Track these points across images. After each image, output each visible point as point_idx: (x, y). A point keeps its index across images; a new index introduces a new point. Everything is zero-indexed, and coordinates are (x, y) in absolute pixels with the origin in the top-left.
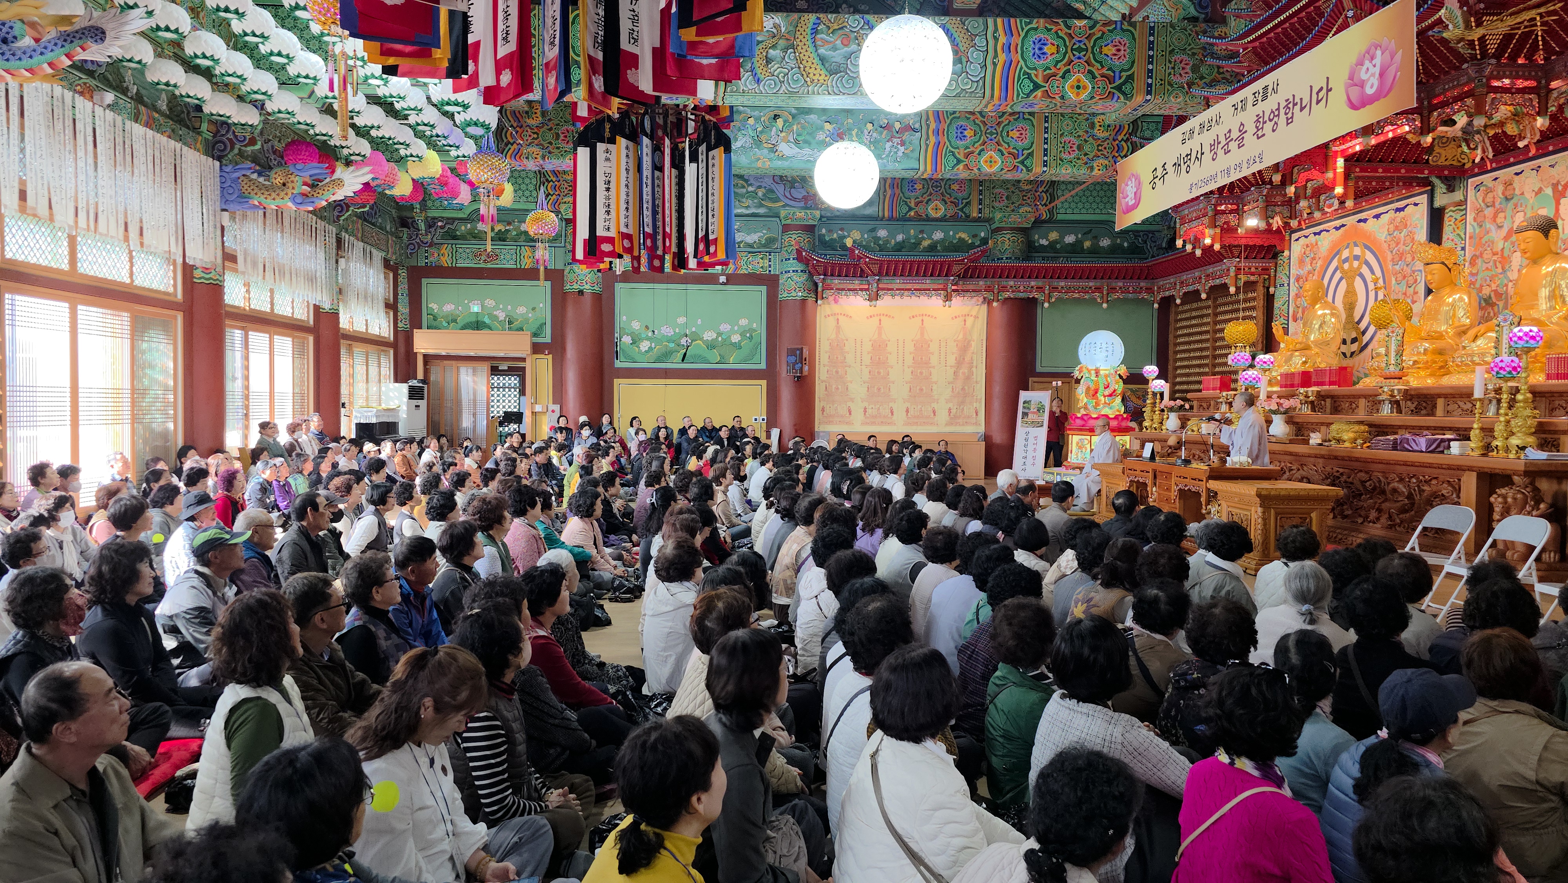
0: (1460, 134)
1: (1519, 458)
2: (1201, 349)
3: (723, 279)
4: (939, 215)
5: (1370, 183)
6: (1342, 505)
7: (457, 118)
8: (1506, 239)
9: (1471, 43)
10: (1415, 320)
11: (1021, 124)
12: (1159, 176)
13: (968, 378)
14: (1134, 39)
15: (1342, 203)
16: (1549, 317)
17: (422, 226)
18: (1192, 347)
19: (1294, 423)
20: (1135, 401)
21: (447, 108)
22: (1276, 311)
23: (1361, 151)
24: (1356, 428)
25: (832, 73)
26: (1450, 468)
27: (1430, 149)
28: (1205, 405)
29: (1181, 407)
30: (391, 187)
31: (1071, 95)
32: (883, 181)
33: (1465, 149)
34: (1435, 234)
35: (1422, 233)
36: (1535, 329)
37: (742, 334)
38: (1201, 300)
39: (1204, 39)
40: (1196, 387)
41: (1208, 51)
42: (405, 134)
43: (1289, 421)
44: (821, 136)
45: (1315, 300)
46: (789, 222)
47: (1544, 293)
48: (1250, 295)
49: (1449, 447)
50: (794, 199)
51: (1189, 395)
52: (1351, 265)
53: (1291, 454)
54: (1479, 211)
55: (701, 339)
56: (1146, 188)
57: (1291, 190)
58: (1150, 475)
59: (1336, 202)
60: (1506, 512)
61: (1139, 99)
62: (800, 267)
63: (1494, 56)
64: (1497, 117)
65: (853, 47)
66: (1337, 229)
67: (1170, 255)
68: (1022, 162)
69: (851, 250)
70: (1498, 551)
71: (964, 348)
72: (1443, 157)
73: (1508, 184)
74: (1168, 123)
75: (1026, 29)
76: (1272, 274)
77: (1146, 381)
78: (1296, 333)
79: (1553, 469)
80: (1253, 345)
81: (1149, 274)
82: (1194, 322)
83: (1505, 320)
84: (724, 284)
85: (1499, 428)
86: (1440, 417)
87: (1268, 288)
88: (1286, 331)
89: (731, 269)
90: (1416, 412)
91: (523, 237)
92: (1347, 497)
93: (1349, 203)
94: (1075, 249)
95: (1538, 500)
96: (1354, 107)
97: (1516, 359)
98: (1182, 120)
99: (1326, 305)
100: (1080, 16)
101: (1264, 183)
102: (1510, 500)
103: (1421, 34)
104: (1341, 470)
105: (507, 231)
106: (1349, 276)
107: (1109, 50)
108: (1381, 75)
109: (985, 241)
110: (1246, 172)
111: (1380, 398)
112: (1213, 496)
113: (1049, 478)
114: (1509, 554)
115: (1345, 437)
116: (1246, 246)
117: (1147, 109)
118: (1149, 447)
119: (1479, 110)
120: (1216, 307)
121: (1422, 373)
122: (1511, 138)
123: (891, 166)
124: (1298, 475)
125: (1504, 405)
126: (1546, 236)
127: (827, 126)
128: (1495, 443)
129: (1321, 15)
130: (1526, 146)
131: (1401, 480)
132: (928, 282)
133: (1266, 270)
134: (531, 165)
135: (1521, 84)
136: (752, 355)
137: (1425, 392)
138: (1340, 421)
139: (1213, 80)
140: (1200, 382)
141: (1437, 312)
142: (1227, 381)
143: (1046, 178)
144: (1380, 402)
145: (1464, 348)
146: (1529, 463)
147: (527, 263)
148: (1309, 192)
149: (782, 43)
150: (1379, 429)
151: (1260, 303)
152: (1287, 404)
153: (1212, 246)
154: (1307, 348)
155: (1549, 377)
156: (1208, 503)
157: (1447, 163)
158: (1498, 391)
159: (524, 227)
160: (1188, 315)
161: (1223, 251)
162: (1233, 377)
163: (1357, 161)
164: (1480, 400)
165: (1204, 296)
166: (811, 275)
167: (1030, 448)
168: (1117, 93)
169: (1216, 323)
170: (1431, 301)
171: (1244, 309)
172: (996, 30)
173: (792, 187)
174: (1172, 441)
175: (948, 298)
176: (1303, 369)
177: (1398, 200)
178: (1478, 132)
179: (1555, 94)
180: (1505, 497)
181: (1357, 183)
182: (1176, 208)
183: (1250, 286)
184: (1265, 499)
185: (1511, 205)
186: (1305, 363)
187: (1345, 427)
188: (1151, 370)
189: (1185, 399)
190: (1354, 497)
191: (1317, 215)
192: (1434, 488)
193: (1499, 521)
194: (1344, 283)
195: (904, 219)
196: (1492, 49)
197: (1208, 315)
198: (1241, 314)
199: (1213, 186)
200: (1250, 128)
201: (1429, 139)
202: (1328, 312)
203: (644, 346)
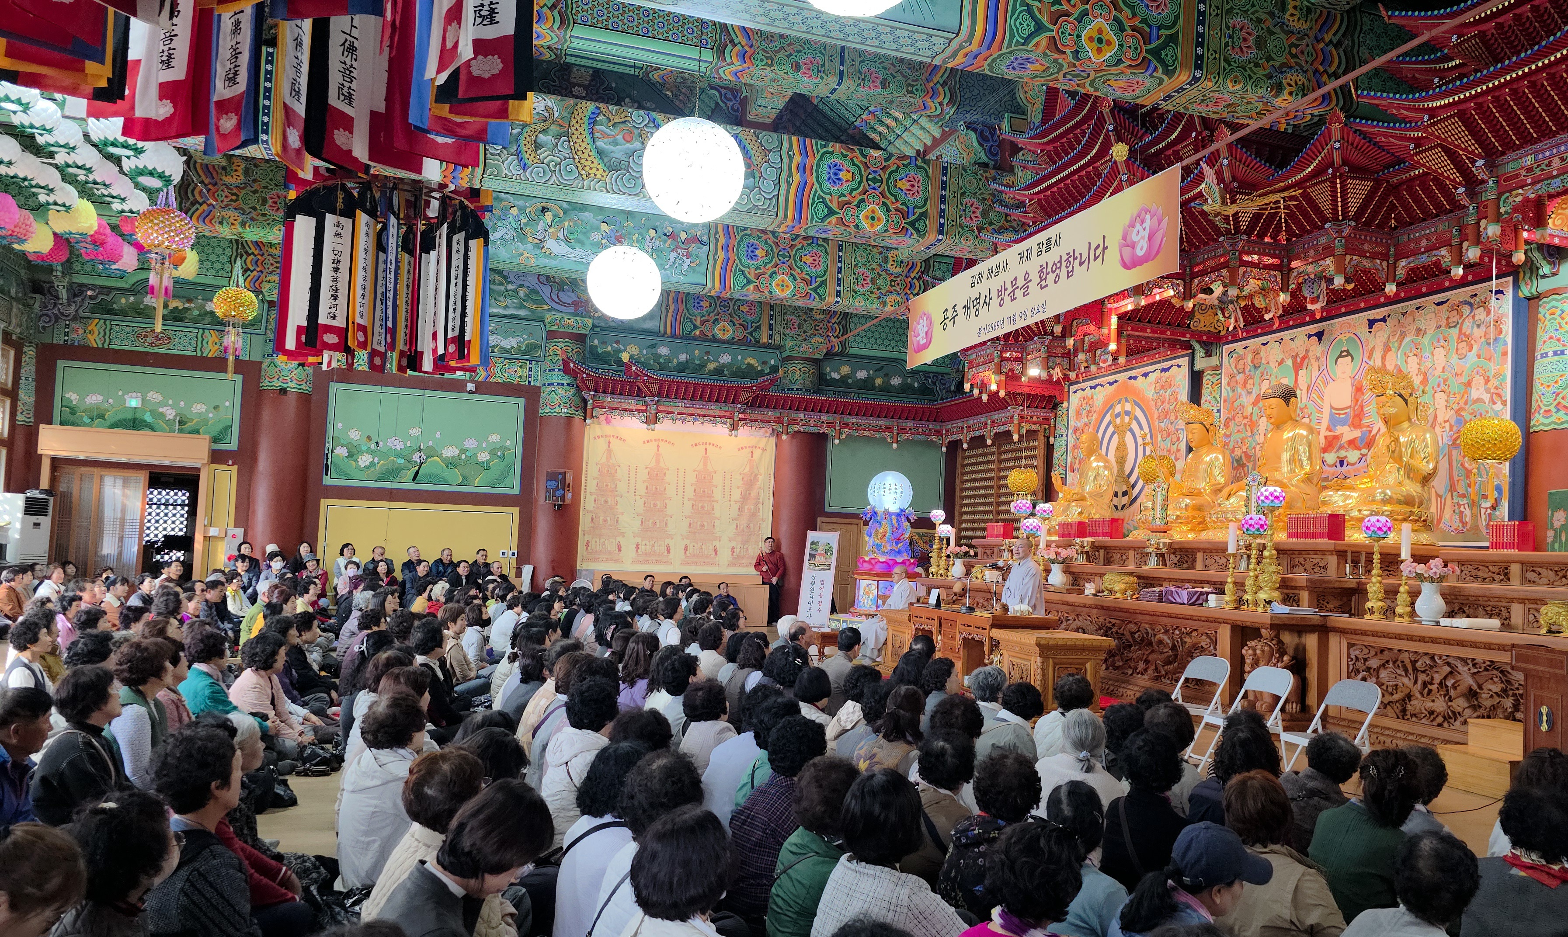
0: (1216, 302)
1: (1266, 611)
2: (985, 496)
3: (470, 387)
4: (727, 336)
5: (1140, 342)
6: (1113, 656)
7: (127, 165)
8: (1255, 404)
9: (1226, 218)
10: (1178, 476)
11: (814, 249)
12: (949, 317)
13: (754, 515)
14: (927, 176)
15: (1115, 359)
16: (1290, 480)
17: (64, 294)
18: (978, 492)
19: (1071, 573)
20: (922, 546)
21: (112, 150)
22: (1055, 462)
23: (1133, 311)
24: (1127, 579)
25: (611, 169)
26: (1208, 620)
27: (1191, 314)
28: (988, 552)
29: (966, 554)
30: (21, 241)
31: (865, 225)
32: (666, 293)
33: (1221, 317)
34: (1195, 396)
35: (1184, 394)
36: (1279, 489)
37: (492, 453)
38: (986, 446)
39: (994, 186)
40: (980, 534)
41: (996, 198)
42: (52, 178)
43: (1067, 571)
44: (597, 237)
45: (1090, 453)
46: (555, 328)
47: (1286, 456)
48: (1031, 444)
49: (1207, 600)
50: (563, 304)
51: (974, 542)
52: (1122, 420)
53: (1067, 604)
54: (1232, 377)
55: (440, 456)
56: (937, 328)
57: (1070, 342)
58: (936, 622)
59: (1110, 358)
60: (1256, 664)
61: (932, 237)
62: (566, 380)
63: (1245, 232)
64: (1247, 290)
65: (637, 144)
66: (1111, 384)
67: (958, 400)
68: (815, 290)
69: (628, 366)
70: (1249, 701)
71: (750, 482)
72: (1201, 323)
73: (1256, 353)
74: (959, 265)
75: (822, 151)
76: (1052, 425)
77: (933, 526)
78: (1073, 484)
79: (1294, 622)
80: (1033, 493)
81: (937, 416)
82: (980, 468)
83: (1254, 480)
84: (471, 392)
85: (1249, 582)
86: (1199, 572)
87: (1048, 438)
88: (1064, 481)
89: (481, 375)
90: (1179, 564)
91: (208, 319)
92: (1118, 647)
93: (1122, 360)
94: (866, 385)
95: (1282, 653)
96: (1126, 266)
97: (1263, 517)
98: (972, 263)
99: (1100, 458)
100: (877, 147)
101: (1046, 333)
102: (1258, 652)
103: (1184, 204)
104: (1113, 621)
105: (186, 309)
106: (1120, 431)
107: (904, 185)
108: (1150, 238)
109: (774, 370)
110: (1030, 321)
111: (1148, 550)
112: (995, 645)
113: (835, 625)
114: (1258, 705)
115: (1117, 588)
116: (1029, 395)
117: (939, 249)
118: (935, 593)
119: (1233, 281)
120: (1000, 454)
121: (1184, 528)
122: (1258, 310)
123: (675, 278)
124: (1074, 625)
125: (1253, 560)
126: (1288, 404)
127: (604, 227)
128: (1246, 597)
129: (1099, 176)
130: (1271, 319)
131: (1166, 632)
132: (713, 408)
133: (1046, 420)
134: (226, 232)
135: (1268, 260)
136: (503, 477)
137: (1186, 546)
138: (1112, 571)
139: (1001, 227)
140: (984, 529)
141: (1197, 469)
142: (1010, 528)
143: (839, 308)
144: (1147, 554)
145: (1220, 505)
146: (1274, 617)
147: (211, 350)
148: (1086, 346)
149: (554, 128)
150: (1147, 581)
151: (1040, 452)
152: (1064, 553)
153: (997, 392)
154: (1083, 499)
155: (1290, 535)
156: (991, 653)
157: (1206, 329)
158: (1248, 547)
159: (209, 307)
160: (973, 460)
161: (1007, 398)
162: (1015, 525)
163: (1129, 319)
164: (1233, 555)
165: (989, 442)
166: (579, 390)
167: (817, 592)
168: (911, 229)
169: (1000, 470)
170: (1192, 459)
171: (1026, 458)
172: (791, 148)
173: (561, 289)
174: (957, 588)
175: (734, 427)
176: (1079, 519)
177: (1164, 361)
178: (1232, 302)
179: (1295, 273)
180: (1254, 650)
181: (1128, 341)
182: (965, 350)
183: (1031, 435)
184: (1045, 649)
185: (1258, 372)
186: (1081, 513)
187: (1117, 578)
188: (938, 514)
189: (970, 546)
190: (1124, 649)
191: (1093, 368)
192: (1195, 640)
193: (1249, 672)
194: (1116, 438)
195: (688, 337)
196: (1243, 226)
197: (992, 462)
198: (1023, 463)
199: (1000, 332)
200: (1035, 277)
201: (1190, 304)
202: (1101, 464)
203: (365, 460)
